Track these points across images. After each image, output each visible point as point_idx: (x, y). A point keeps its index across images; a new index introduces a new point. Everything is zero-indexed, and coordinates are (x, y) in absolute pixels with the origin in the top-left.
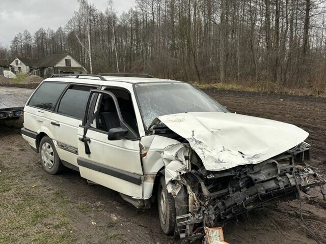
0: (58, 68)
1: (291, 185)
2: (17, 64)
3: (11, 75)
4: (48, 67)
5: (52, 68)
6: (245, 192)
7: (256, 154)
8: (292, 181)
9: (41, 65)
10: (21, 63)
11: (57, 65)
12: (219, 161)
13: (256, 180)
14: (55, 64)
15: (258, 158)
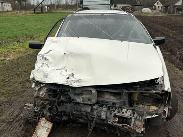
0: (175, 6)
1: (101, 117)
2: (158, 4)
3: (149, 11)
4: (170, 6)
5: (172, 6)
6: (72, 107)
7: (80, 79)
8: (104, 114)
9: (167, 5)
10: (160, 4)
11: (176, 4)
12: (46, 76)
13: (73, 100)
14: (175, 4)
15: (80, 83)
